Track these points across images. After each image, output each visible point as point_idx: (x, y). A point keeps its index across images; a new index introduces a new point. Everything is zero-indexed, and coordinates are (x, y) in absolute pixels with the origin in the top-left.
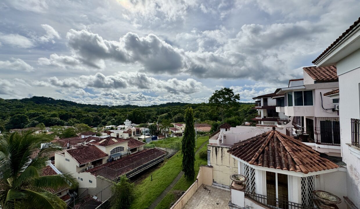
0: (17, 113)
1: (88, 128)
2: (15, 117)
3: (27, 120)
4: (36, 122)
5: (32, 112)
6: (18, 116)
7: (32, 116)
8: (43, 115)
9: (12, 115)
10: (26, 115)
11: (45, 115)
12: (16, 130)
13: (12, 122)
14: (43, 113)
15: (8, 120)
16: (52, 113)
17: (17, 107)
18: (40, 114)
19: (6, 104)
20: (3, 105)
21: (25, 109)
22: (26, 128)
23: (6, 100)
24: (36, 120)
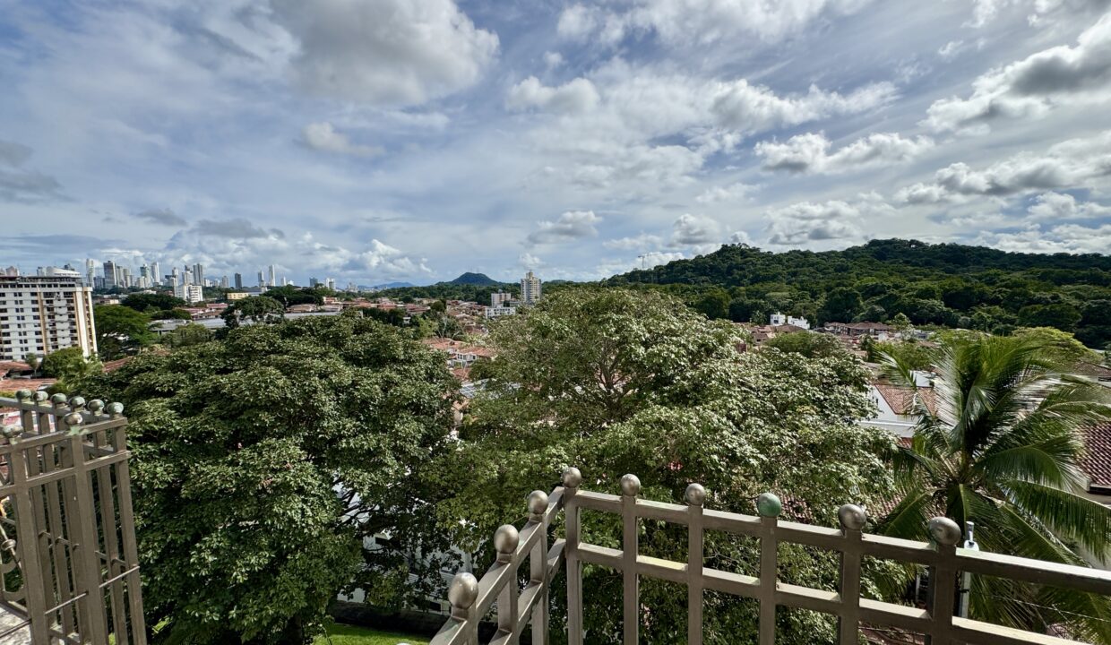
0: (838, 285)
1: (1074, 349)
2: (834, 294)
3: (858, 302)
4: (879, 309)
5: (870, 281)
6: (841, 292)
7: (870, 292)
8: (896, 292)
9: (828, 289)
10: (857, 288)
11: (901, 292)
12: (837, 324)
13: (827, 306)
14: (896, 287)
15: (821, 301)
16: (920, 287)
17: (836, 270)
18: (889, 287)
19: (818, 263)
20: (812, 265)
21: (853, 275)
22: (855, 322)
23: (818, 255)
24: (877, 303)
